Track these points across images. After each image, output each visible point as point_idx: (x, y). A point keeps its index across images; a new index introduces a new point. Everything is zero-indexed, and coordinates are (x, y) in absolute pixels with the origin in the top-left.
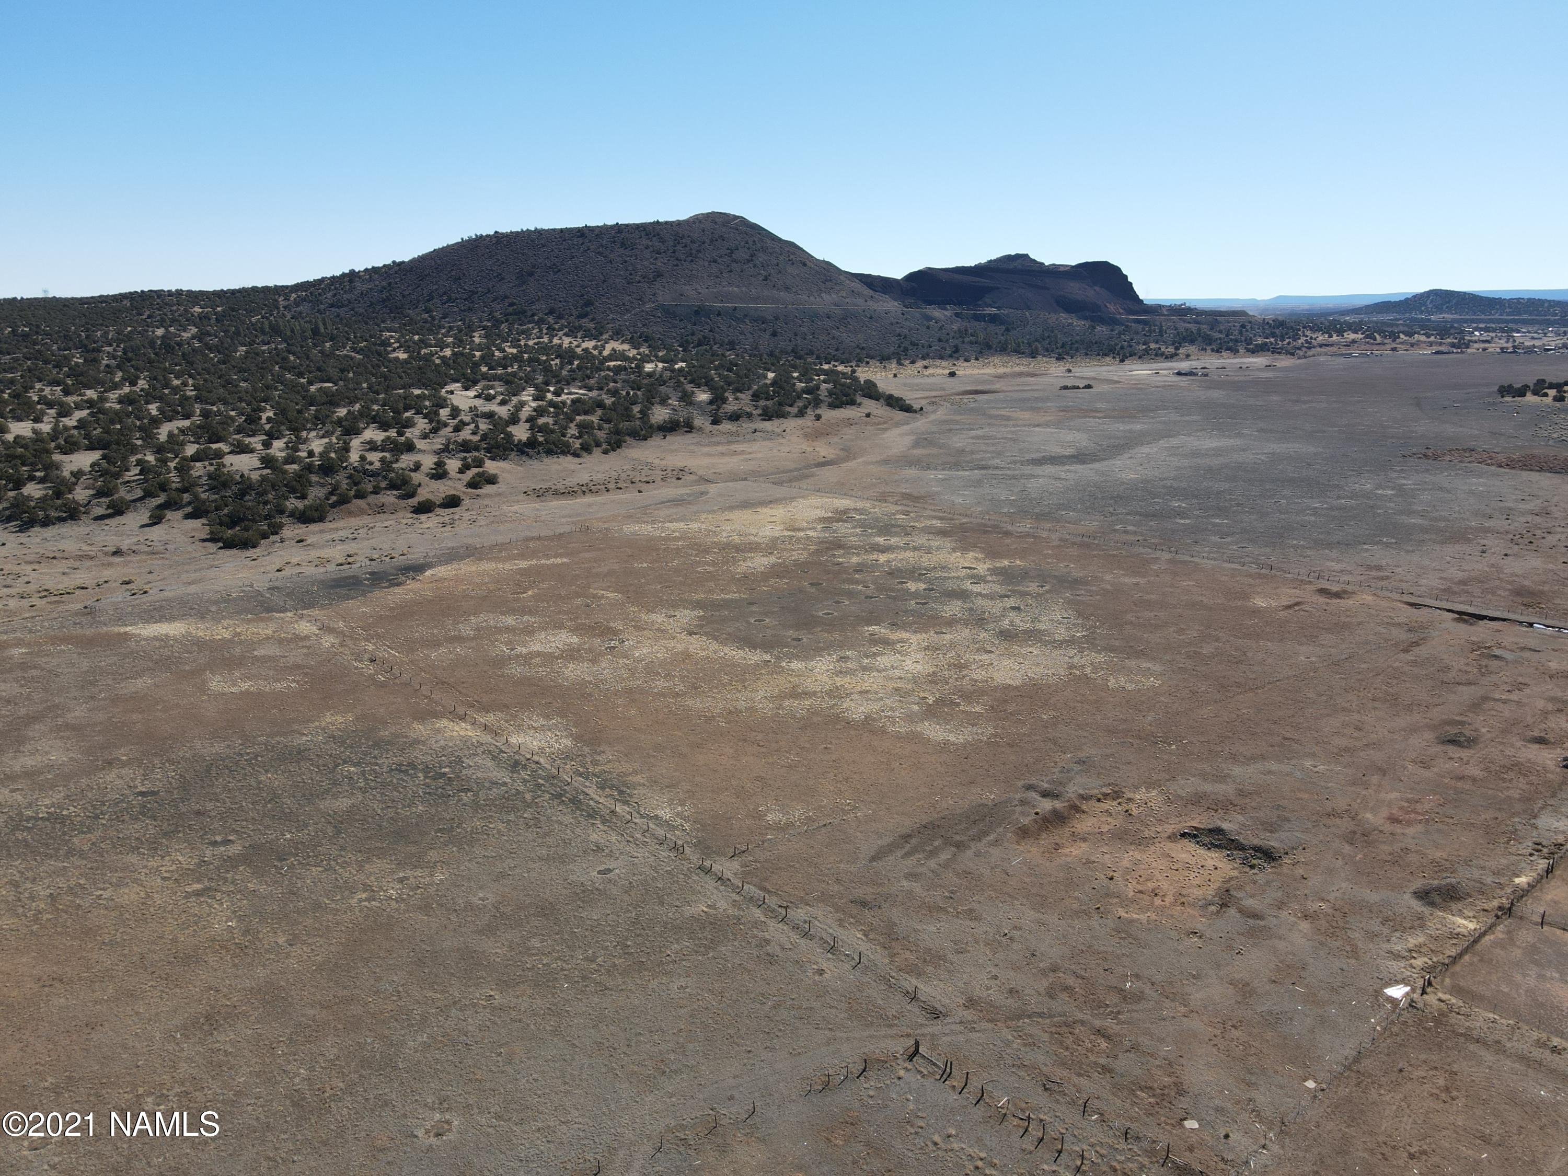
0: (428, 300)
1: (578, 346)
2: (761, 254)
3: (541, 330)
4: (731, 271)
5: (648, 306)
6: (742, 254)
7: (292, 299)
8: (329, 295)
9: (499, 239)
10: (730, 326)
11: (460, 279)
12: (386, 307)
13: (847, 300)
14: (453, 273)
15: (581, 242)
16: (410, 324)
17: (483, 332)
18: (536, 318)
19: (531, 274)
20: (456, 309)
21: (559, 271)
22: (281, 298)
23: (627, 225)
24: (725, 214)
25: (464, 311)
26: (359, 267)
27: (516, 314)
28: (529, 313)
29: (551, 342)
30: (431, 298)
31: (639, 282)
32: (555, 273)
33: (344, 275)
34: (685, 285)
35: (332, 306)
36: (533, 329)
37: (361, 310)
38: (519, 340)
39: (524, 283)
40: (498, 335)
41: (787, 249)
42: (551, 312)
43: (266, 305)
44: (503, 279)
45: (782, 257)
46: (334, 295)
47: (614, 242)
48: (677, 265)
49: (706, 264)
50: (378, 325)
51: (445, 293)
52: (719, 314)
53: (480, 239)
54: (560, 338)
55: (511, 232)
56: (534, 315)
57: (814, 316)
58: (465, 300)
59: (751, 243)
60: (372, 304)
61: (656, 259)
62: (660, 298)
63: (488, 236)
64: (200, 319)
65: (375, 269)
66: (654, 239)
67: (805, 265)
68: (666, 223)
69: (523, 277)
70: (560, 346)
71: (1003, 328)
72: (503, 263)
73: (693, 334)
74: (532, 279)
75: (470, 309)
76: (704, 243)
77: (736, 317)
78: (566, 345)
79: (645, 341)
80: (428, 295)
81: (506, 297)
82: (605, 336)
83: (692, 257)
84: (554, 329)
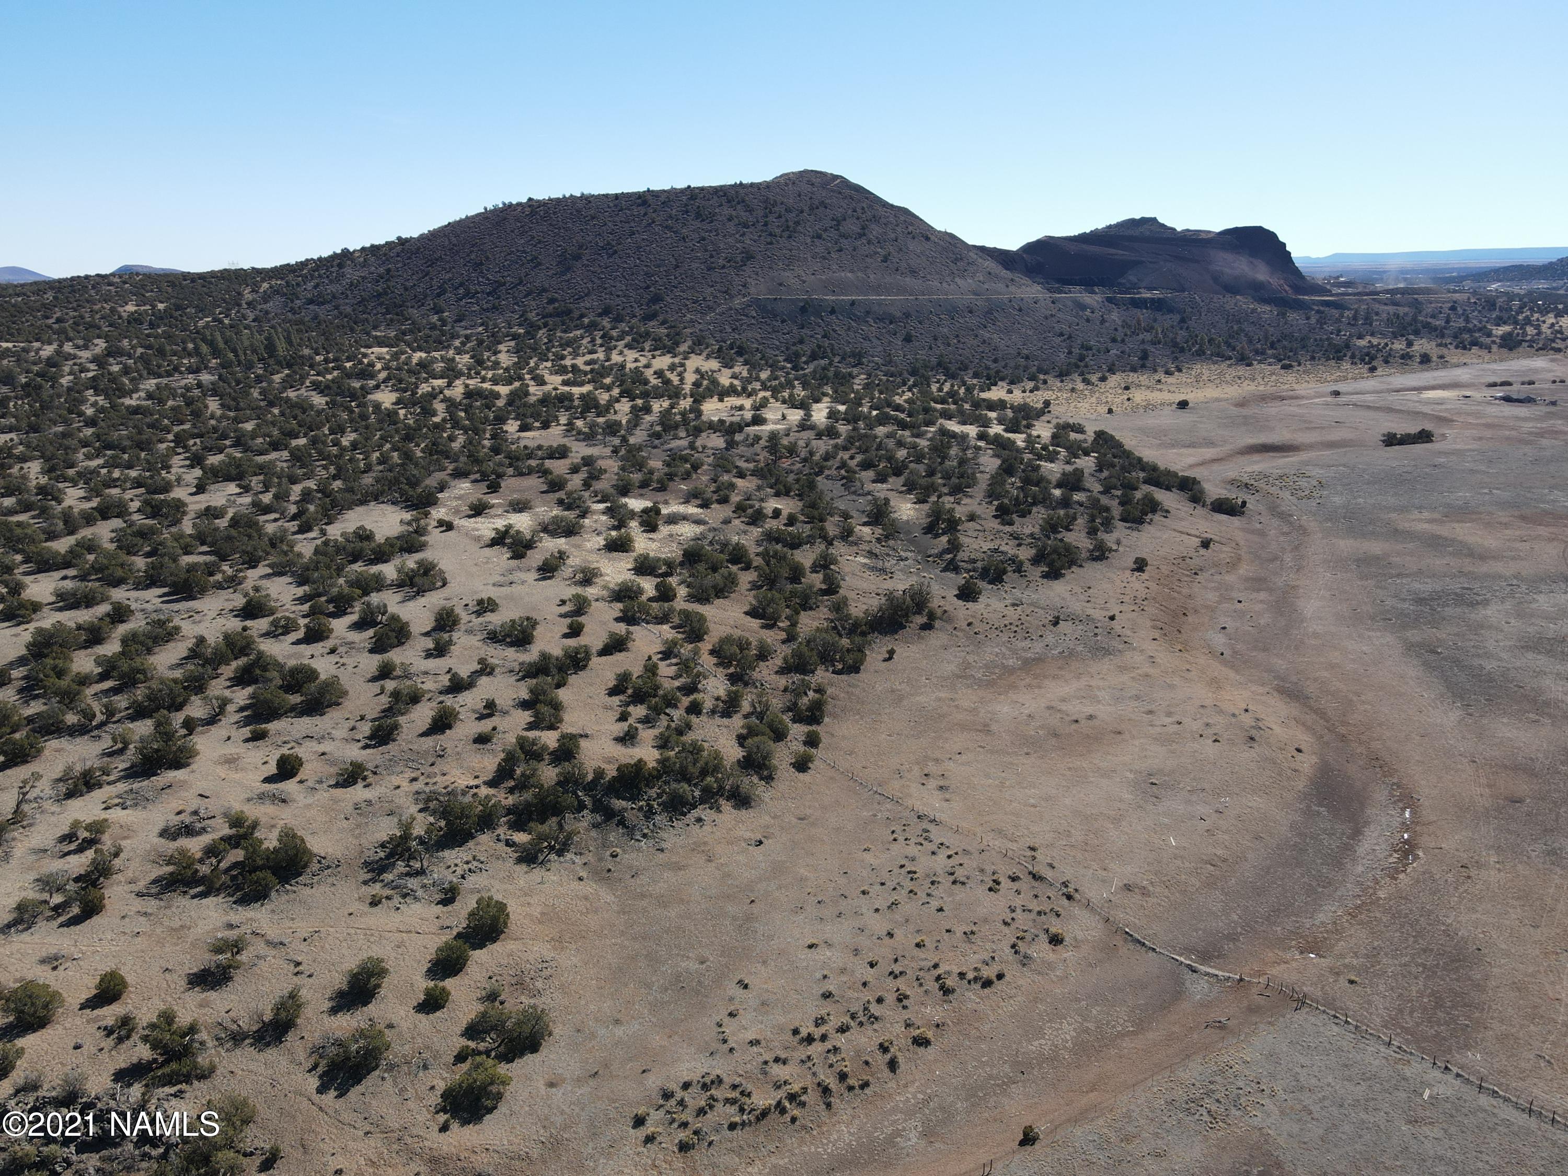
0: (439, 295)
1: (647, 366)
2: (873, 226)
3: (593, 340)
4: (840, 250)
5: (737, 302)
6: (851, 226)
7: (262, 290)
8: (310, 285)
9: (534, 208)
10: (849, 329)
11: (481, 264)
12: (381, 304)
13: (986, 286)
14: (473, 256)
15: (642, 212)
16: (411, 332)
17: (513, 343)
18: (586, 320)
19: (577, 257)
20: (476, 308)
21: (616, 252)
22: (248, 290)
23: (702, 189)
24: (821, 173)
25: (487, 310)
26: (354, 245)
27: (558, 315)
28: (576, 314)
29: (608, 360)
30: (442, 292)
31: (723, 267)
32: (610, 256)
33: (335, 256)
34: (784, 270)
35: (311, 302)
36: (583, 338)
37: (349, 310)
38: (563, 358)
39: (568, 269)
40: (534, 350)
41: (902, 218)
42: (606, 312)
43: (224, 300)
44: (540, 264)
45: (899, 229)
46: (316, 287)
47: (687, 212)
48: (771, 243)
49: (809, 240)
50: (368, 334)
51: (461, 285)
52: (833, 312)
53: (509, 207)
54: (621, 353)
55: (550, 199)
56: (582, 316)
57: (953, 311)
58: (489, 294)
59: (859, 211)
60: (363, 300)
61: (743, 235)
62: (753, 290)
63: (519, 204)
64: (129, 322)
65: (374, 249)
66: (739, 207)
67: (927, 239)
68: (752, 185)
69: (566, 263)
70: (622, 366)
71: (1177, 317)
72: (540, 242)
73: (801, 342)
74: (578, 264)
75: (495, 308)
76: (802, 212)
77: (855, 315)
78: (630, 365)
79: (740, 353)
80: (439, 287)
81: (545, 290)
82: (683, 348)
83: (790, 231)
84: (611, 338)
